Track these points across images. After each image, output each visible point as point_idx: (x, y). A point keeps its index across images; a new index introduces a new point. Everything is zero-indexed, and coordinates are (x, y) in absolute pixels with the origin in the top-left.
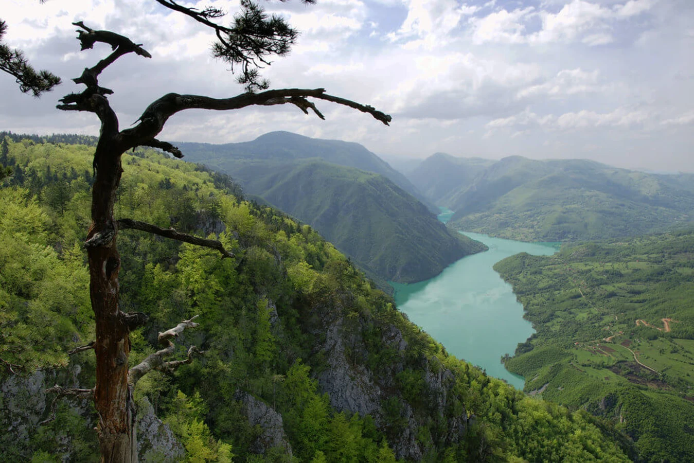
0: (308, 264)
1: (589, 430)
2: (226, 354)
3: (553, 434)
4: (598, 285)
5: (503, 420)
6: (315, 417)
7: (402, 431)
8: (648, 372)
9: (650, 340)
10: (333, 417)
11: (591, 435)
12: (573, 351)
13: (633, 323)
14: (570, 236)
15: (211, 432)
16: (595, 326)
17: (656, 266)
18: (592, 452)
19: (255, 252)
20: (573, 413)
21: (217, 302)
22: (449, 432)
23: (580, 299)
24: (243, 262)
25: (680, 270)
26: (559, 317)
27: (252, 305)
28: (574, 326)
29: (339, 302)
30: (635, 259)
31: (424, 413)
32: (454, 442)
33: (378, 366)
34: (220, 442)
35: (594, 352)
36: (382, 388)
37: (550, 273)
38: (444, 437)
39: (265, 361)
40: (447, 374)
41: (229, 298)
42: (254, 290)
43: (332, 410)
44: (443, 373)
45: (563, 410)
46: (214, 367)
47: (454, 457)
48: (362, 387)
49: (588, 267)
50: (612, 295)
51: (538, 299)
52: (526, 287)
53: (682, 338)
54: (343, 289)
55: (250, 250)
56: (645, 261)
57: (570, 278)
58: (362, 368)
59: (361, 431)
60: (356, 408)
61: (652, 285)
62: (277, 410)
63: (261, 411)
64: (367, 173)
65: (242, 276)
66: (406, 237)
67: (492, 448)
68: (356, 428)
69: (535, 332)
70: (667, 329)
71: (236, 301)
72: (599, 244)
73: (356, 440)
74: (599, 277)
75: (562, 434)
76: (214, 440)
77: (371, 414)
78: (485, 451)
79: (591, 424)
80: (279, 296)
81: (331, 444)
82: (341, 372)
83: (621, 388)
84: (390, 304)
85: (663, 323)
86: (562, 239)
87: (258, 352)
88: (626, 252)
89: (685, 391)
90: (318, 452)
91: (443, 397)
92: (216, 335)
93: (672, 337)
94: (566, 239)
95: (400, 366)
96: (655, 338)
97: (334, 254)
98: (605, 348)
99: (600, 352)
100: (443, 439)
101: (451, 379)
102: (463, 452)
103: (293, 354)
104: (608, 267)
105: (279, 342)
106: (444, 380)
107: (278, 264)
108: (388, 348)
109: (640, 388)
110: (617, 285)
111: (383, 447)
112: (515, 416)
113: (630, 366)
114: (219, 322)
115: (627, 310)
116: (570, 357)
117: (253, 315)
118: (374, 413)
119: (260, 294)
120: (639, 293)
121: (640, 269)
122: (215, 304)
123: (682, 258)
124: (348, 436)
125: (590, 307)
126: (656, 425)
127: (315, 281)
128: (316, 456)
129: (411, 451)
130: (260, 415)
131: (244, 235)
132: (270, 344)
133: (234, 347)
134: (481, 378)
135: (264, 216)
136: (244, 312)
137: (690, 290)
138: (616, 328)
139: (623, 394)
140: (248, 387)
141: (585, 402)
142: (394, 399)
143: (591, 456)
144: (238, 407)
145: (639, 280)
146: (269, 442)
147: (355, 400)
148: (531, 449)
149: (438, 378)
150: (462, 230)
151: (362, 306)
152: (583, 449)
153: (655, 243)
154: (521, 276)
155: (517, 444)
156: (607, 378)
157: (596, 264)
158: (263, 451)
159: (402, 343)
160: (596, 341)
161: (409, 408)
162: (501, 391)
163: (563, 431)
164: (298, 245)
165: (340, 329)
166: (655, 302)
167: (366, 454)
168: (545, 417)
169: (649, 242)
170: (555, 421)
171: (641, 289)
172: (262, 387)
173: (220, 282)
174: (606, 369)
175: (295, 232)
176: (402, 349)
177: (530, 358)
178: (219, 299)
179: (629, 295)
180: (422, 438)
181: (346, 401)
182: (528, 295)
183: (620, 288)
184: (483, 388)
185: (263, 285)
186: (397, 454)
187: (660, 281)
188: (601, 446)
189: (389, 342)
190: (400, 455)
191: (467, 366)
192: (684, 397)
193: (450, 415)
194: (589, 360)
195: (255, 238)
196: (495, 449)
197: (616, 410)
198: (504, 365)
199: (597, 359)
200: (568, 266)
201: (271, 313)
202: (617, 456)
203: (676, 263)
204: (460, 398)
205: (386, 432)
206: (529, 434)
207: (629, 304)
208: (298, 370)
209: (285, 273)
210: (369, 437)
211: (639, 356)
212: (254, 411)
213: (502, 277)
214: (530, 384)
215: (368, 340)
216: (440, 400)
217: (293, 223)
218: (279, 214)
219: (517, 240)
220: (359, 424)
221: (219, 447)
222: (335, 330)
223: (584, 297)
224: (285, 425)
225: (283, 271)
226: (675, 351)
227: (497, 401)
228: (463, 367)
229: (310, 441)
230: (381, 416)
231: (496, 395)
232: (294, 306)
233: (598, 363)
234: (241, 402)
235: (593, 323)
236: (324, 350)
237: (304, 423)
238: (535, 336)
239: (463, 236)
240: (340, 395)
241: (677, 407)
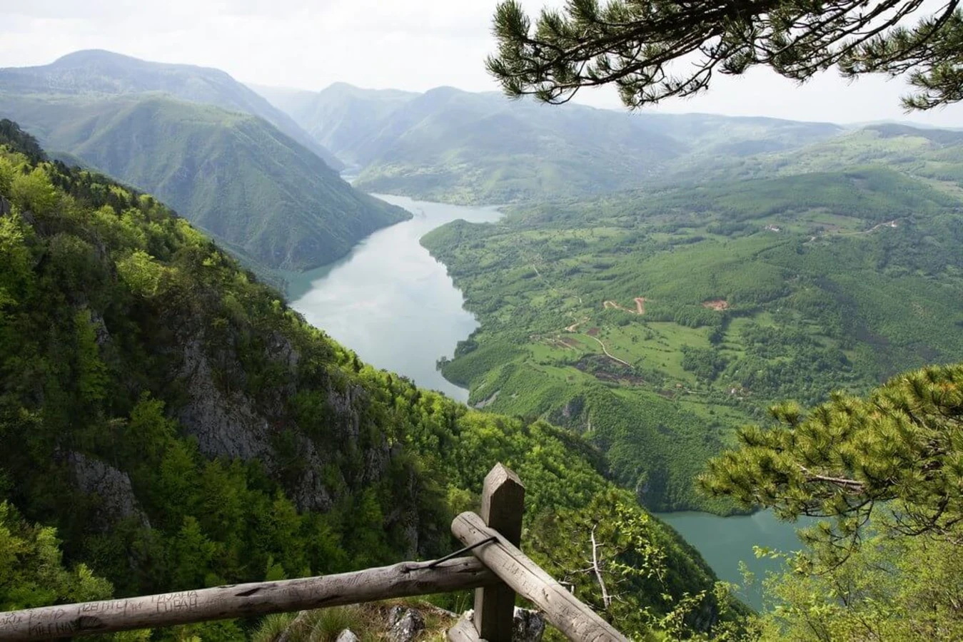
0: (147, 255)
1: (550, 445)
2: (33, 397)
3: (505, 455)
4: (557, 259)
5: (441, 443)
6: (178, 470)
7: (303, 474)
8: (619, 366)
9: (621, 325)
10: (203, 467)
11: (552, 450)
12: (529, 346)
13: (600, 306)
14: (520, 196)
15: (21, 515)
16: (554, 313)
17: (627, 232)
18: (554, 470)
19: (63, 243)
20: (530, 426)
21: (8, 322)
22: (367, 468)
23: (535, 278)
24: (46, 258)
25: (656, 236)
26: (508, 303)
27: (67, 320)
28: (528, 315)
29: (197, 306)
30: (602, 224)
31: (331, 447)
32: (374, 480)
33: (261, 391)
34: (37, 525)
35: (555, 346)
36: (270, 420)
37: (495, 246)
38: (360, 475)
39: (96, 401)
40: (358, 391)
41: (27, 315)
42: (66, 298)
43: (201, 457)
44: (352, 391)
45: (517, 423)
46: (15, 418)
47: (375, 500)
48: (241, 421)
49: (544, 237)
50: (575, 271)
51: (481, 282)
52: (465, 266)
53: (657, 321)
54: (202, 286)
55: (55, 239)
56: (614, 226)
57: (521, 252)
58: (238, 395)
59: (245, 482)
60: (237, 451)
61: (623, 258)
62: (121, 468)
63: (97, 473)
64: (235, 114)
65: (46, 280)
66: (297, 204)
67: (424, 482)
68: (238, 478)
69: (479, 325)
70: (641, 311)
71: (40, 318)
72: (556, 206)
73: (241, 495)
74: (557, 249)
75: (517, 453)
76: (27, 525)
77: (258, 457)
78: (415, 488)
79: (552, 438)
80: (108, 304)
81: (206, 505)
82: (210, 405)
83: (588, 388)
84: (276, 302)
85: (635, 304)
86: (509, 199)
87: (83, 390)
88: (591, 215)
89: (661, 385)
90: (187, 518)
91: (354, 422)
92: (12, 371)
93: (645, 321)
94: (516, 200)
95: (292, 386)
96: (627, 323)
97: (189, 235)
98: (567, 340)
99: (562, 345)
100: (359, 478)
101: (363, 398)
102: (387, 492)
103: (137, 386)
104: (569, 234)
105: (113, 371)
106: (354, 398)
107: (102, 258)
108: (273, 364)
109: (610, 386)
110: (580, 258)
111: (278, 499)
112: (456, 438)
113: (599, 361)
114: (16, 351)
115: (593, 289)
116: (526, 355)
117: (68, 337)
118: (261, 455)
119: (78, 303)
120: (607, 267)
121: (608, 237)
122: (6, 325)
123: (657, 222)
124: (228, 492)
125: (548, 289)
126: (629, 429)
127: (160, 279)
128: (185, 523)
129: (318, 499)
130: (96, 478)
131: (42, 217)
132: (101, 376)
133: (44, 386)
134: (409, 392)
135: (78, 184)
136: (53, 333)
137: (666, 261)
138: (580, 313)
139: (590, 396)
140: (73, 442)
141: (545, 411)
142: (287, 433)
143: (554, 476)
144: (60, 472)
145: (607, 251)
146: (113, 514)
147: (233, 441)
148: (478, 476)
149: (345, 398)
150: (376, 191)
151: (232, 309)
152: (544, 469)
153: (625, 203)
154: (457, 252)
155: (462, 473)
156: (571, 378)
157: (554, 232)
158: (106, 528)
159: (292, 356)
160: (557, 331)
161: (309, 442)
162: (436, 407)
163: (518, 449)
164: (135, 226)
165: (202, 344)
166: (626, 278)
167: (255, 512)
168: (495, 433)
169: (618, 201)
170: (508, 439)
171: (610, 262)
172: (95, 438)
173: (9, 291)
174: (571, 367)
175: (129, 207)
176: (293, 363)
177: (473, 360)
178: (12, 317)
179: (595, 270)
180: (330, 480)
181: (222, 443)
182: (467, 276)
183: (585, 262)
184: (412, 405)
185: (81, 290)
186: (298, 506)
187: (631, 250)
188: (565, 463)
189: (274, 355)
190: (303, 506)
191: (389, 378)
192: (660, 391)
193: (366, 445)
194: (548, 357)
195: (61, 221)
196: (429, 482)
197: (583, 417)
198: (440, 371)
199: (558, 355)
200: (518, 236)
201: (96, 330)
202: (584, 472)
203: (650, 228)
204: (378, 423)
205: (281, 478)
206: (476, 458)
207: (596, 282)
208: (146, 408)
209: (114, 269)
210: (257, 488)
211: (608, 347)
212: (86, 475)
213: (432, 254)
214: (476, 394)
215: (244, 356)
216: (350, 427)
217: (124, 193)
218: (101, 179)
219: (450, 203)
220: (241, 473)
221: (37, 534)
222: (196, 346)
223: (539, 275)
224: (136, 488)
225: (110, 267)
226: (649, 338)
227: (432, 420)
228: (384, 379)
229: (174, 504)
230: (273, 458)
231: (431, 412)
232: (131, 317)
233: (560, 359)
234: (64, 463)
235: (552, 309)
236: (182, 375)
237: (163, 481)
238: (479, 331)
239: (378, 201)
240: (211, 436)
241: (651, 405)
